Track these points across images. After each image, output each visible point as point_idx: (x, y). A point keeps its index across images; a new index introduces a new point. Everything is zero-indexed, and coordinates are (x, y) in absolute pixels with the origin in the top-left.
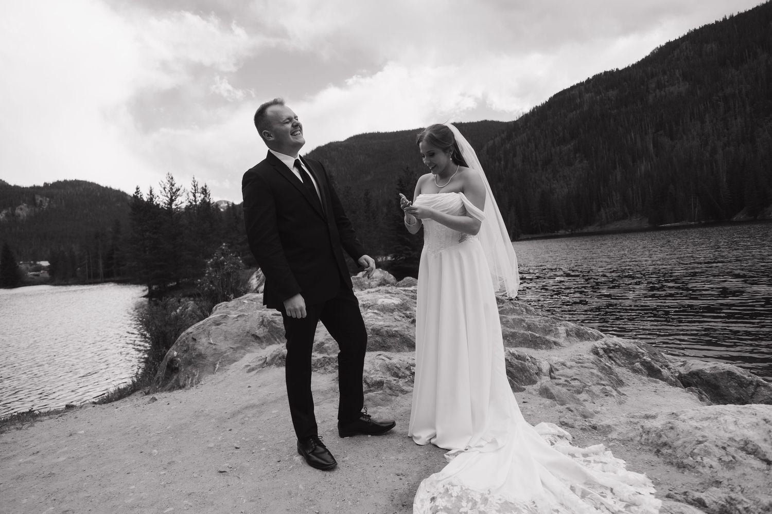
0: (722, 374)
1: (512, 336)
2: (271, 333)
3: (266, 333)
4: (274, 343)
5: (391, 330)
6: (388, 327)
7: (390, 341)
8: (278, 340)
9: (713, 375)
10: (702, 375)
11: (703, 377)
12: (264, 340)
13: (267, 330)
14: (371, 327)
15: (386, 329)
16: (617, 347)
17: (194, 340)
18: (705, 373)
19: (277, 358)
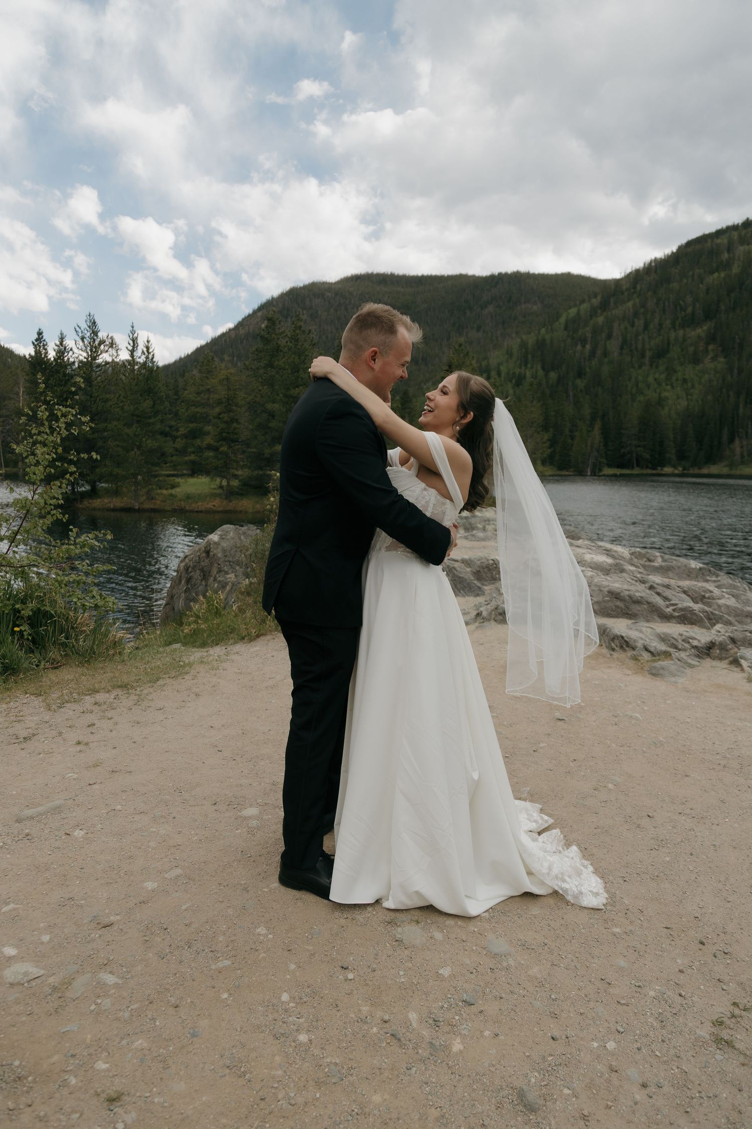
5: (635, 595)
6: (629, 590)
7: (636, 608)
14: (606, 589)
15: (627, 593)
19: (493, 613)
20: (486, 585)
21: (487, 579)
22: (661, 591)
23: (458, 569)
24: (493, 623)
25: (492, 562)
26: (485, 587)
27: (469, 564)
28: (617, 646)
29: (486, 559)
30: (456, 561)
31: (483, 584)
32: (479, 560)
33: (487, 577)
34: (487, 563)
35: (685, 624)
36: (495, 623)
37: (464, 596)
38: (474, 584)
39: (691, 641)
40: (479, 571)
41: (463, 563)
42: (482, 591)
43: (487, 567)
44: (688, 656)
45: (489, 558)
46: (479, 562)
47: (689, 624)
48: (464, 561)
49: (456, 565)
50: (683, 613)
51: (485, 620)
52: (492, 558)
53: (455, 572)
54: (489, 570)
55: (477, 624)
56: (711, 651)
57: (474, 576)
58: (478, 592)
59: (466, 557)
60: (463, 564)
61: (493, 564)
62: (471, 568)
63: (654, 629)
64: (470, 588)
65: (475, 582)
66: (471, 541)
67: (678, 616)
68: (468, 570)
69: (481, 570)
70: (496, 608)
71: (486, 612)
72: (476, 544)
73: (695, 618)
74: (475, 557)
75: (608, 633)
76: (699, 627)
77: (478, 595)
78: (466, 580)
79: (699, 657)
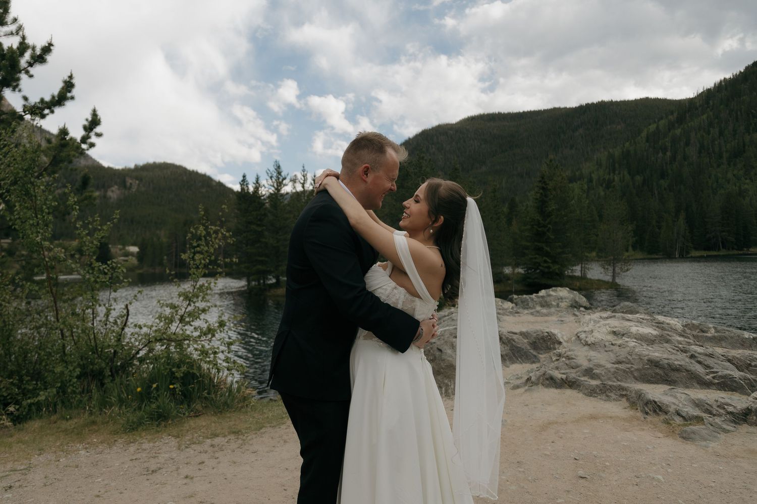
2: (512, 351)
3: (508, 351)
4: (516, 362)
5: (674, 364)
6: (668, 359)
7: (675, 376)
8: (519, 359)
12: (506, 358)
13: (508, 348)
14: (646, 358)
15: (666, 361)
17: (440, 350)
19: (541, 378)
20: (541, 354)
21: (543, 348)
22: (702, 360)
23: (516, 340)
24: (540, 386)
25: (547, 334)
26: (540, 356)
27: (526, 336)
28: (650, 411)
29: (541, 331)
30: (515, 333)
31: (539, 353)
32: (535, 333)
33: (543, 347)
34: (542, 335)
35: (725, 391)
36: (543, 386)
37: (522, 363)
38: (530, 352)
39: (726, 407)
40: (535, 342)
41: (521, 335)
42: (538, 359)
43: (542, 339)
44: (722, 421)
45: (544, 331)
46: (535, 334)
47: (729, 391)
48: (522, 334)
49: (515, 337)
50: (723, 380)
51: (533, 384)
52: (547, 330)
53: (514, 343)
54: (545, 341)
55: (527, 387)
56: (748, 417)
57: (531, 347)
58: (534, 360)
59: (524, 330)
60: (521, 337)
61: (547, 336)
62: (528, 339)
63: (689, 395)
64: (526, 356)
65: (532, 351)
66: (536, 316)
67: (718, 383)
68: (526, 341)
69: (537, 341)
70: (544, 374)
71: (534, 377)
72: (539, 319)
73: (735, 385)
74: (532, 330)
75: (643, 398)
76: (740, 393)
77: (534, 362)
78: (523, 349)
79: (735, 423)
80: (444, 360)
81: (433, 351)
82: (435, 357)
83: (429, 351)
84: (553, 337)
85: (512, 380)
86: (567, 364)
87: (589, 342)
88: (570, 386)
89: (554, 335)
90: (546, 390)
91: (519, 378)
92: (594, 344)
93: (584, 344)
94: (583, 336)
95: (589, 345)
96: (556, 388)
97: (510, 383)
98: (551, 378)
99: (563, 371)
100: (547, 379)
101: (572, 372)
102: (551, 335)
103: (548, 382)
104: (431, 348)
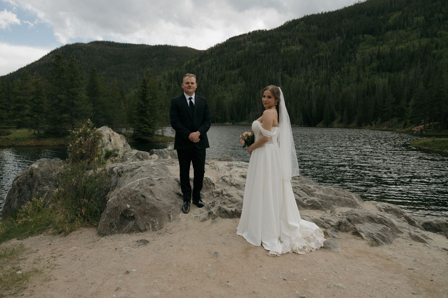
0: (442, 224)
1: (338, 200)
9: (437, 224)
10: (432, 224)
11: (432, 225)
16: (390, 208)
17: (144, 197)
18: (433, 223)
19: (218, 212)
22: (296, 191)
24: (219, 218)
35: (314, 209)
39: (330, 222)
44: (331, 231)
47: (316, 209)
50: (312, 203)
51: (214, 217)
55: (211, 219)
56: (340, 227)
67: (310, 205)
71: (215, 212)
73: (318, 206)
76: (321, 210)
79: (336, 232)
80: (148, 204)
81: (138, 197)
82: (141, 202)
83: (135, 197)
84: (209, 181)
85: (198, 214)
86: (229, 200)
87: (234, 184)
88: (238, 216)
89: (209, 179)
90: (224, 220)
91: (202, 212)
92: (238, 185)
93: (230, 184)
94: (227, 179)
95: (235, 186)
96: (230, 218)
97: (198, 217)
98: (226, 212)
99: (229, 206)
100: (223, 212)
101: (235, 205)
102: (208, 179)
103: (224, 215)
104: (137, 195)
